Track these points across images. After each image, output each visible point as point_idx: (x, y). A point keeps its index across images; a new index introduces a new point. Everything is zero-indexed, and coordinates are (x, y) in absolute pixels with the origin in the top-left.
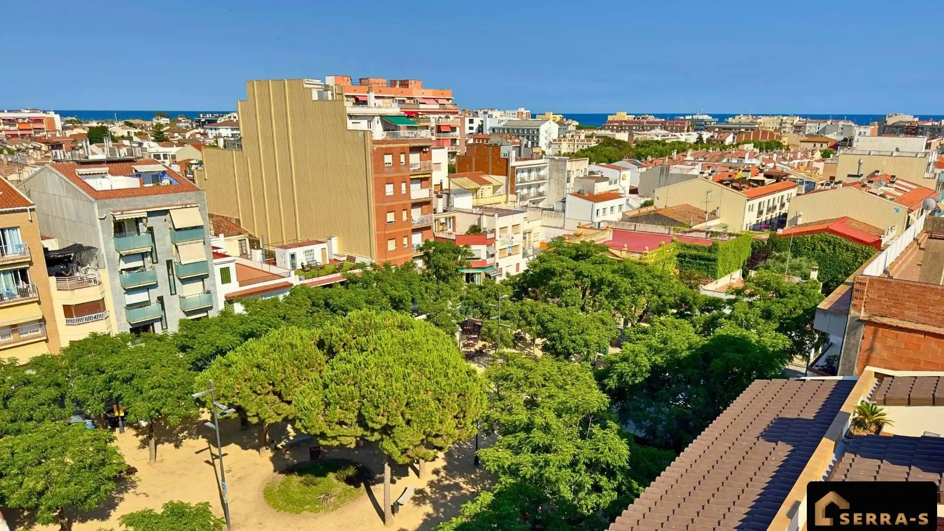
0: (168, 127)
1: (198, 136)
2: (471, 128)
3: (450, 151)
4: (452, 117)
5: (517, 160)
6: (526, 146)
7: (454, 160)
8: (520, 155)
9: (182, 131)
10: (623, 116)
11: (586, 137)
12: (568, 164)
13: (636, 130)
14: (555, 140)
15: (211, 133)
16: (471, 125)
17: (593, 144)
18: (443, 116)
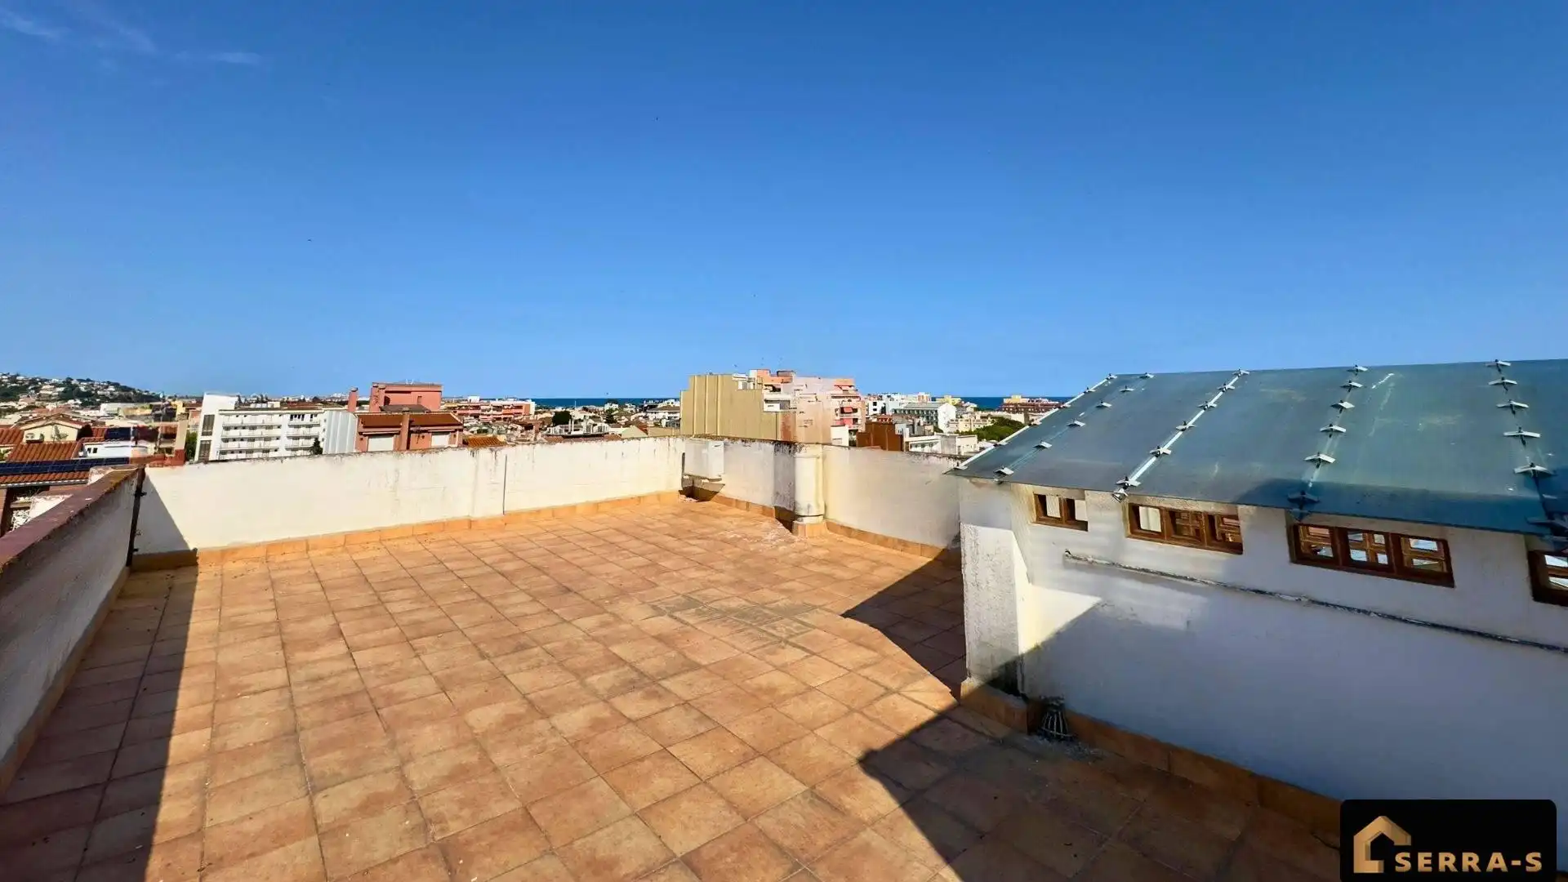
0: (617, 412)
1: (641, 418)
2: (875, 410)
3: (852, 428)
4: (854, 400)
5: (910, 436)
6: (919, 424)
7: (855, 437)
8: (914, 432)
9: (627, 415)
10: (1018, 399)
11: (982, 417)
12: (957, 439)
13: (1031, 412)
14: (952, 420)
15: (651, 416)
16: (875, 407)
17: (989, 423)
18: (846, 399)
